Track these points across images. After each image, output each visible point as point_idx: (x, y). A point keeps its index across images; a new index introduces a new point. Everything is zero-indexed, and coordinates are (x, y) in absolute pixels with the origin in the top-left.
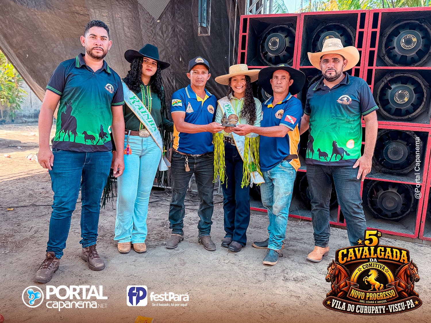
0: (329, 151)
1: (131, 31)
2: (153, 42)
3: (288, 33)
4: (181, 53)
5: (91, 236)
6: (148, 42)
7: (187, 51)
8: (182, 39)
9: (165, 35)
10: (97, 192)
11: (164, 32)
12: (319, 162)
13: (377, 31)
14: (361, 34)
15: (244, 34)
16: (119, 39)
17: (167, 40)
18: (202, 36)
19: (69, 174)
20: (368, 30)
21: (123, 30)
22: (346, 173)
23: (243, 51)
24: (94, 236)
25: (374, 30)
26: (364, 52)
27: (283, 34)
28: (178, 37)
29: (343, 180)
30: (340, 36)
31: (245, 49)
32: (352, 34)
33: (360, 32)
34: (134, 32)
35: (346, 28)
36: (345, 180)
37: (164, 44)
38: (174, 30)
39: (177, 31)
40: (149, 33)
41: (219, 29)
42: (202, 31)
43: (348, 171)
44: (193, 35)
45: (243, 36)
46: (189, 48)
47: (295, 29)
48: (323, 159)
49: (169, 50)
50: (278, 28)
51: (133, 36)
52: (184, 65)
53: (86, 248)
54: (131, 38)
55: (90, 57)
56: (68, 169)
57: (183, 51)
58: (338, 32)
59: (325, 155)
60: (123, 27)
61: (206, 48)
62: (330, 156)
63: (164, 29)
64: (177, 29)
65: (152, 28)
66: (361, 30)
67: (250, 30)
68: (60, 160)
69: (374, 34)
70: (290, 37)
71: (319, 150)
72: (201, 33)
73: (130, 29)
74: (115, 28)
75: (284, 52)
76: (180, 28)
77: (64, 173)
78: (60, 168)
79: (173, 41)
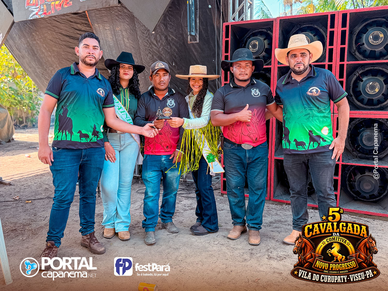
0: (306, 140)
1: (130, 42)
2: (149, 51)
3: (266, 36)
4: (174, 59)
5: (90, 224)
6: (144, 50)
7: (179, 56)
8: (174, 47)
9: (159, 44)
10: (93, 185)
11: (158, 41)
12: (297, 151)
13: (346, 30)
14: (332, 33)
15: (227, 39)
16: (120, 49)
17: (161, 48)
18: (193, 44)
19: (68, 170)
20: (338, 29)
21: (123, 41)
22: (322, 160)
23: (227, 54)
24: (92, 224)
25: (344, 29)
26: (335, 49)
27: (262, 37)
28: (171, 45)
29: (320, 166)
30: (313, 37)
31: (228, 53)
32: (324, 34)
33: (330, 32)
34: (132, 42)
35: (319, 28)
36: (322, 167)
37: (159, 52)
38: (167, 39)
39: (169, 39)
40: (145, 43)
41: (206, 36)
42: (191, 38)
43: (324, 158)
44: (184, 43)
45: (226, 41)
46: (181, 54)
47: (272, 32)
48: (300, 148)
49: (164, 57)
50: (257, 32)
51: (131, 46)
52: (177, 69)
53: (86, 235)
54: (130, 48)
55: (84, 65)
56: (67, 166)
57: (175, 57)
58: (312, 33)
59: (302, 144)
60: (123, 39)
61: (196, 53)
62: (307, 145)
63: (159, 39)
64: (169, 38)
65: (147, 39)
66: (332, 30)
67: (232, 35)
68: (60, 159)
69: (343, 33)
70: (268, 39)
71: (295, 140)
72: (191, 40)
73: (128, 40)
74: (116, 40)
75: (264, 53)
76: (171, 37)
77: (64, 169)
78: (61, 165)
79: (166, 49)
